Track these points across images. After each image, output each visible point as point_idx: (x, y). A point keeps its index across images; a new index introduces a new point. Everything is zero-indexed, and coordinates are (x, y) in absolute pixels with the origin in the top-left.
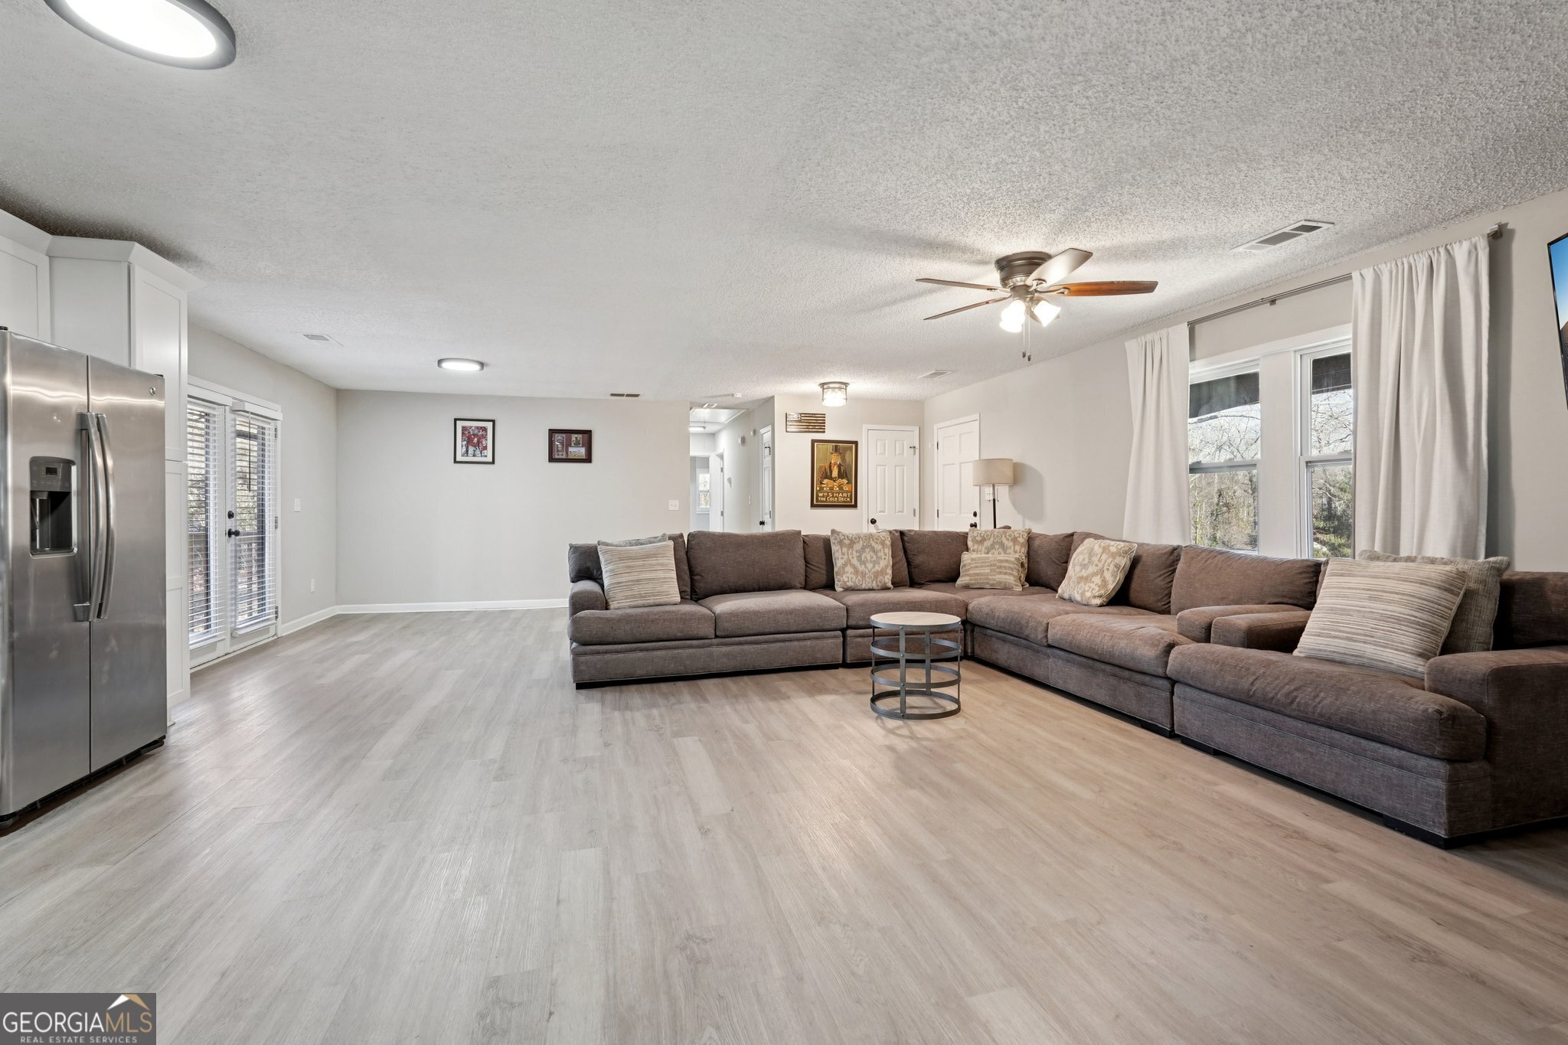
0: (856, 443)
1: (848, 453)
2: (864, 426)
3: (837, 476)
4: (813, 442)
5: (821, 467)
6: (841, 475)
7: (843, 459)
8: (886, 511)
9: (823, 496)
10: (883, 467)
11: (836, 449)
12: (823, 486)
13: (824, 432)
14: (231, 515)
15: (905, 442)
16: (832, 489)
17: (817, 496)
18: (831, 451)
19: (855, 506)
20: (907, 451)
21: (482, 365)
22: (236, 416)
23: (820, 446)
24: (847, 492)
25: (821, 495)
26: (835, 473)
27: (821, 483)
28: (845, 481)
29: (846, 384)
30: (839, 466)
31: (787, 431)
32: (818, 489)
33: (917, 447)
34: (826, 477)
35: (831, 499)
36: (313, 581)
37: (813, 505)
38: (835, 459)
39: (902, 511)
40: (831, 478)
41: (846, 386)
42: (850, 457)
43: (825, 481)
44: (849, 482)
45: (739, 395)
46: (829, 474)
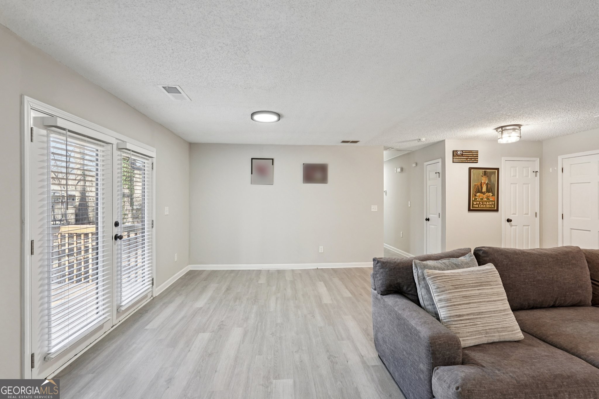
0: (498, 169)
1: (493, 175)
2: (503, 158)
3: (485, 191)
4: (470, 169)
5: (475, 185)
6: (488, 191)
7: (490, 180)
8: (517, 213)
9: (477, 204)
10: (515, 185)
11: (485, 174)
12: (476, 197)
13: (478, 162)
14: (117, 224)
15: (530, 168)
16: (482, 199)
17: (473, 204)
18: (482, 174)
19: (497, 210)
20: (531, 175)
21: (279, 115)
22: (122, 153)
23: (475, 172)
24: (492, 201)
25: (475, 203)
26: (484, 189)
27: (475, 196)
28: (491, 194)
29: (519, 126)
30: (487, 185)
31: (453, 162)
32: (473, 199)
33: (539, 171)
34: (478, 192)
35: (482, 206)
36: (176, 254)
37: (470, 210)
38: (485, 180)
39: (528, 214)
40: (482, 192)
41: (520, 128)
42: (494, 178)
43: (478, 194)
44: (493, 195)
45: (424, 139)
46: (480, 189)
